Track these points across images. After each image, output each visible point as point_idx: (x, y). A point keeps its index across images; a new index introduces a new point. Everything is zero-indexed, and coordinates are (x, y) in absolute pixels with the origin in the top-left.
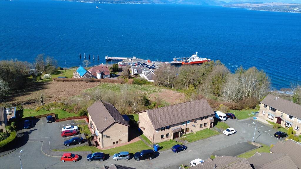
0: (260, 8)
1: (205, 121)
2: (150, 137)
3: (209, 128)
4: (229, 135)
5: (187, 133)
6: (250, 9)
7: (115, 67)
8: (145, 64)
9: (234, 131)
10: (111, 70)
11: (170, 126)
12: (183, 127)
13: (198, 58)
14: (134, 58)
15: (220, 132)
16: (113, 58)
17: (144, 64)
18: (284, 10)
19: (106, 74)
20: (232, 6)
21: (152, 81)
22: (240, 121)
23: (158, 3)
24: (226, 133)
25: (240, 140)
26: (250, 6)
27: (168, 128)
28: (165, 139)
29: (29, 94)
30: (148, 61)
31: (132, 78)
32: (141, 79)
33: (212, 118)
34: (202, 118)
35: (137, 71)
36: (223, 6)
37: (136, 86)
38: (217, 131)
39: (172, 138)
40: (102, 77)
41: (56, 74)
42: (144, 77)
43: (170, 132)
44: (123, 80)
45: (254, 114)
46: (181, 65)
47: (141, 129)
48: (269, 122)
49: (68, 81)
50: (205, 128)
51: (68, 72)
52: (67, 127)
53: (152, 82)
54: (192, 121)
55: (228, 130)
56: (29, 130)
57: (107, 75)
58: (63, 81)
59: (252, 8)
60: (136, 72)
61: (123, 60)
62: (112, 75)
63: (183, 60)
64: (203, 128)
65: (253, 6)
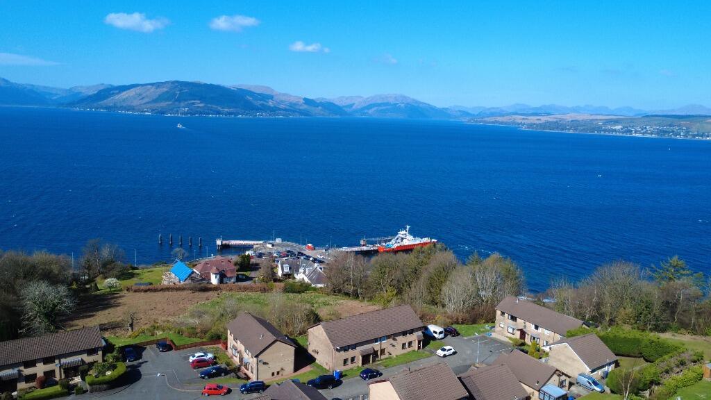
0: (544, 126)
1: (409, 338)
2: (327, 364)
3: (416, 349)
4: (445, 356)
5: (383, 357)
6: (524, 128)
7: (244, 261)
8: (302, 254)
9: (453, 350)
10: (237, 267)
11: (356, 344)
12: (376, 346)
13: (410, 237)
14: (278, 241)
15: (433, 353)
16: (233, 242)
17: (299, 253)
18: (593, 130)
19: (228, 275)
20: (485, 122)
21: (319, 286)
22: (465, 338)
23: (323, 115)
24: (441, 353)
25: (461, 362)
26: (523, 121)
27: (354, 347)
28: (350, 366)
29: (93, 316)
30: (308, 247)
31: (280, 281)
32: (300, 282)
33: (420, 333)
34: (404, 334)
35: (290, 268)
36: (465, 120)
37: (291, 295)
38: (427, 353)
39: (360, 365)
40: (221, 281)
41: (124, 279)
42: (303, 279)
43: (357, 353)
44: (264, 285)
45: (489, 329)
46: (376, 252)
47: (313, 354)
48: (510, 339)
49: (156, 290)
50: (411, 349)
51: (148, 274)
52: (197, 355)
53: (321, 288)
54: (388, 337)
55: (444, 350)
56: (135, 363)
57: (231, 278)
58: (146, 291)
59: (528, 124)
60: (287, 270)
61: (255, 247)
62: (240, 276)
63: (380, 243)
64: (408, 350)
65: (529, 122)
